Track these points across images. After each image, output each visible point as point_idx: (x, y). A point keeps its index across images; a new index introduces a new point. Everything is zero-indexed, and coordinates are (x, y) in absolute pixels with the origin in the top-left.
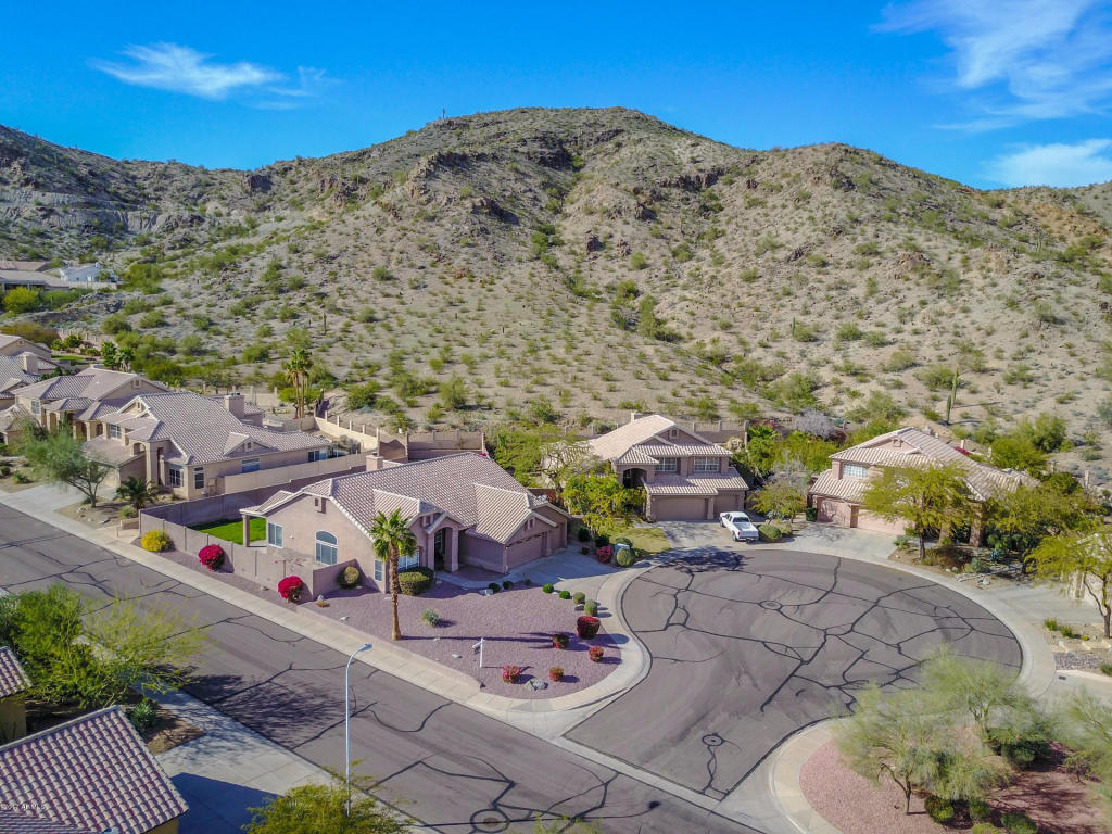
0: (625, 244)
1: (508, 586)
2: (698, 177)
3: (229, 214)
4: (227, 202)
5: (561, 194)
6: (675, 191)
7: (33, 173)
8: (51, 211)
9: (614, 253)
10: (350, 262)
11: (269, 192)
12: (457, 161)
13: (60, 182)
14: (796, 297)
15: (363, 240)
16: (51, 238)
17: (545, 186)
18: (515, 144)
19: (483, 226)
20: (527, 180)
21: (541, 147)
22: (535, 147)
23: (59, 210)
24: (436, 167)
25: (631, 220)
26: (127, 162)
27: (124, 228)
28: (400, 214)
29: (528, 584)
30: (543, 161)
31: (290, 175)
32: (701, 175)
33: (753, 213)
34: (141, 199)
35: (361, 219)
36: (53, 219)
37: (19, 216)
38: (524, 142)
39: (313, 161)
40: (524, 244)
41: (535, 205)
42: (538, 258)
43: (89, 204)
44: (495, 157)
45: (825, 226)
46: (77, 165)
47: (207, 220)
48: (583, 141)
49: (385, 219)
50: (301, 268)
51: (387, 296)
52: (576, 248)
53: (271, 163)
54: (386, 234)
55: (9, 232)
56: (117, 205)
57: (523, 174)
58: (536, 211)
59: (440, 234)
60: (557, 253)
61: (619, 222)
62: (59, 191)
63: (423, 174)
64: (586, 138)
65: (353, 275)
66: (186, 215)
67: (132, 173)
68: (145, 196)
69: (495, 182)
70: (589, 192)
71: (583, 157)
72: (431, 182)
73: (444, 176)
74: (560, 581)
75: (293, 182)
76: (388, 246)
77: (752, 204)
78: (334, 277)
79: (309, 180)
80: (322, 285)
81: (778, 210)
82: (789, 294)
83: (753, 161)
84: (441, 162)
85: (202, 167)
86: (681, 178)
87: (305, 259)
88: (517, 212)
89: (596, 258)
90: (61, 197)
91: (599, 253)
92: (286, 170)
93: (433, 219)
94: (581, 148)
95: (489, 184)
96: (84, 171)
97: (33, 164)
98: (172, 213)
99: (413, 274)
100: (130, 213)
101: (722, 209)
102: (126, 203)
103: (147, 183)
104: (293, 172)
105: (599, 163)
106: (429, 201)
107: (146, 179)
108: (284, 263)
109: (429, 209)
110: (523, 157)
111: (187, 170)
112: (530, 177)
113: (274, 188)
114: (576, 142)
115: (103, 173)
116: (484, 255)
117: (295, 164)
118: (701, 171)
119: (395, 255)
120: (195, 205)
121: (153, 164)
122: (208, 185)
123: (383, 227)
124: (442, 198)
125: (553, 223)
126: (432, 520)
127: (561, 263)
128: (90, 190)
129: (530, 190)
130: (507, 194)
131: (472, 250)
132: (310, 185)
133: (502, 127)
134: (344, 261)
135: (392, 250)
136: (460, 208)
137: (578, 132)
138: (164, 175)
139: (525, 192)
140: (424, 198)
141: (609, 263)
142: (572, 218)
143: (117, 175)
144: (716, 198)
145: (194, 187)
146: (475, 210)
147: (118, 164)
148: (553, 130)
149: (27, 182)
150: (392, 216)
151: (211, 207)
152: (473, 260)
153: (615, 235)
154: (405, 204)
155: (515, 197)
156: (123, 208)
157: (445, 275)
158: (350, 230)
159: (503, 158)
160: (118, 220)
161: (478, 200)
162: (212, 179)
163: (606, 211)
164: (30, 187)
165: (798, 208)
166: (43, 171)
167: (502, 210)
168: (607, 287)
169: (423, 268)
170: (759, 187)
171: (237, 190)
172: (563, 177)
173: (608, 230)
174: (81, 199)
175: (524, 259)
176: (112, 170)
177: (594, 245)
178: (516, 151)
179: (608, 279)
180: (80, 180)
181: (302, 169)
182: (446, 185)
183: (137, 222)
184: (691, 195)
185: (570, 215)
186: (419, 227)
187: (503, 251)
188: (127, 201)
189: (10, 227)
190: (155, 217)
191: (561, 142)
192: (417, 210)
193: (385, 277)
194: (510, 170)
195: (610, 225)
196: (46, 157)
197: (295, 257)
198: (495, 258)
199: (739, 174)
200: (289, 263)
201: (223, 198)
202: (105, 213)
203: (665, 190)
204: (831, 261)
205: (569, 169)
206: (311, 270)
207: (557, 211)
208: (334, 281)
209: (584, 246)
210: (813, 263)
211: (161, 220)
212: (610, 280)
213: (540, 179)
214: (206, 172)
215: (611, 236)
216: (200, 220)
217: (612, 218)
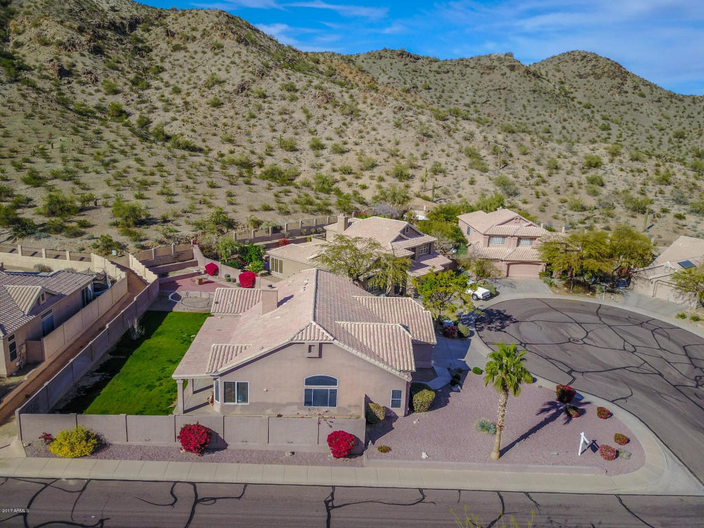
0: (90, 73)
2: (122, 23)
6: (110, 34)
9: (83, 79)
14: (260, 119)
25: (86, 53)
32: (124, 22)
33: (180, 55)
42: (16, 81)
45: (251, 69)
52: (46, 74)
61: (76, 55)
70: (34, 25)
77: (176, 48)
81: (200, 55)
82: (254, 117)
83: (160, 16)
86: (110, 23)
89: (69, 82)
91: (71, 79)
101: (151, 50)
118: (122, 18)
125: (8, 50)
127: (39, 85)
142: (26, 47)
144: (142, 41)
153: (77, 64)
163: (60, 44)
165: (216, 54)
168: (96, 108)
170: (176, 36)
173: (70, 60)
175: (4, 81)
177: (63, 72)
179: (91, 100)
184: (122, 37)
185: (23, 44)
195: (69, 56)
199: (152, 24)
203: (101, 32)
204: (267, 94)
207: (4, 39)
209: (53, 72)
210: (257, 95)
212: (95, 102)
215: (74, 66)
217: (69, 51)
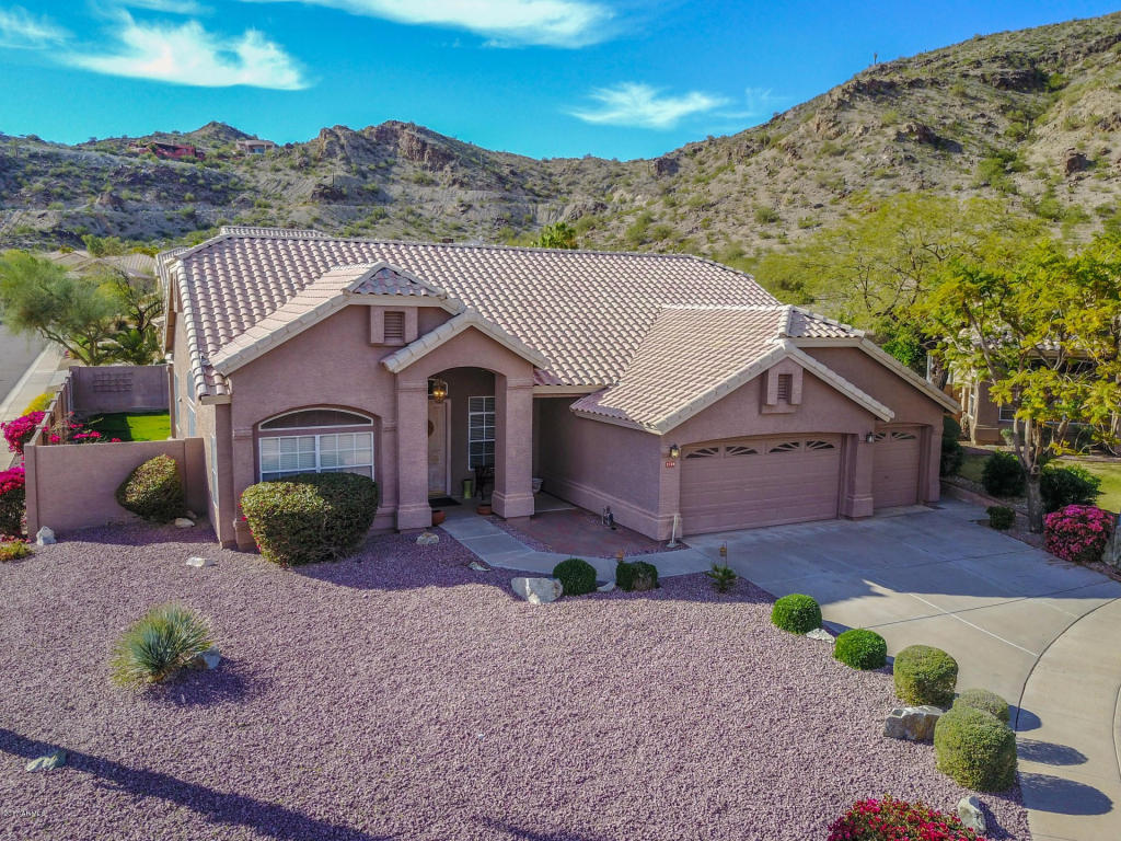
1: (633, 580)
3: (633, 200)
4: (632, 188)
5: (1029, 117)
7: (459, 175)
8: (470, 206)
9: (1110, 172)
10: (731, 207)
11: (676, 175)
12: (882, 89)
13: (481, 181)
15: (752, 184)
16: (466, 231)
17: (1004, 110)
18: (965, 68)
19: (908, 154)
20: (979, 104)
21: (1003, 67)
22: (995, 67)
23: (477, 205)
24: (852, 95)
26: (547, 161)
27: (533, 221)
28: (800, 152)
29: (724, 585)
30: (1004, 83)
31: (699, 156)
34: (553, 194)
35: (753, 166)
36: (471, 214)
37: (442, 212)
38: (978, 64)
39: (724, 139)
40: (968, 172)
41: (988, 132)
42: (986, 185)
43: (504, 199)
44: (934, 83)
46: (500, 166)
47: (610, 207)
48: (1065, 57)
49: (781, 160)
50: (673, 219)
51: (768, 237)
52: (1050, 171)
53: (682, 146)
54: (779, 175)
55: (432, 227)
56: (530, 200)
57: (975, 98)
58: (989, 139)
59: (848, 169)
60: (1018, 179)
62: (481, 188)
63: (834, 105)
64: (1071, 51)
65: (731, 219)
66: (591, 202)
67: (549, 170)
68: (558, 191)
69: (932, 110)
70: (1072, 103)
71: (1065, 75)
72: (845, 114)
73: (860, 105)
74: (870, 593)
75: (701, 163)
76: (781, 186)
78: (707, 224)
79: (717, 159)
80: (691, 232)
84: (860, 91)
85: (615, 160)
87: (680, 211)
88: (960, 140)
89: (1080, 179)
90: (480, 194)
91: (1086, 174)
92: (695, 151)
93: (841, 153)
94: (1063, 65)
95: (924, 112)
96: (506, 171)
97: (461, 165)
98: (578, 203)
99: (804, 213)
100: (540, 206)
102: (537, 197)
103: (561, 179)
104: (703, 152)
105: (1090, 77)
106: (838, 134)
107: (561, 175)
108: (655, 217)
109: (838, 143)
110: (976, 82)
111: (600, 163)
112: (985, 101)
113: (681, 170)
114: (1056, 59)
115: (522, 172)
116: (907, 185)
117: (706, 145)
119: (787, 196)
120: (603, 195)
121: (569, 160)
122: (618, 175)
123: (778, 168)
124: (857, 129)
125: (1014, 150)
126: (411, 327)
127: (1024, 190)
128: (507, 187)
129: (983, 116)
130: (948, 122)
131: (891, 181)
132: (719, 163)
133: (951, 59)
134: (722, 207)
135: (784, 192)
136: (878, 137)
137: (1059, 47)
138: (578, 170)
139: (974, 118)
140: (833, 131)
141: (1104, 185)
142: (1045, 139)
143: (534, 173)
145: (604, 178)
146: (900, 137)
147: (538, 164)
148: (1022, 49)
149: (454, 182)
150: (790, 155)
151: (616, 196)
152: (891, 193)
153: (1113, 149)
154: (809, 141)
155: (958, 126)
156: (535, 202)
157: (849, 212)
158: (739, 177)
159: (946, 82)
160: (529, 212)
161: (905, 125)
162: (623, 169)
163: (1099, 122)
164: (457, 186)
166: (469, 172)
167: (938, 139)
168: (1098, 209)
169: (819, 206)
171: (644, 176)
172: (1031, 99)
173: (1103, 144)
174: (496, 194)
175: (965, 186)
176: (531, 168)
177: (1077, 163)
178: (965, 76)
179: (1099, 200)
180: (501, 180)
181: (713, 150)
182: (864, 114)
183: (546, 214)
185: (1041, 138)
186: (822, 163)
187: (935, 180)
188: (539, 196)
189: (434, 223)
190: (563, 208)
191: (1033, 62)
192: (822, 145)
193: (769, 218)
194: (956, 95)
195: (1106, 139)
196: (474, 159)
197: (669, 211)
198: (922, 187)
200: (661, 218)
201: (629, 185)
202: (517, 207)
205: (1043, 91)
206: (683, 219)
207: (1020, 137)
208: (706, 227)
209: (1062, 168)
211: (568, 211)
212: (1105, 201)
213: (998, 102)
214: (617, 163)
215: (1107, 151)
216: (603, 207)
217: (1112, 130)
